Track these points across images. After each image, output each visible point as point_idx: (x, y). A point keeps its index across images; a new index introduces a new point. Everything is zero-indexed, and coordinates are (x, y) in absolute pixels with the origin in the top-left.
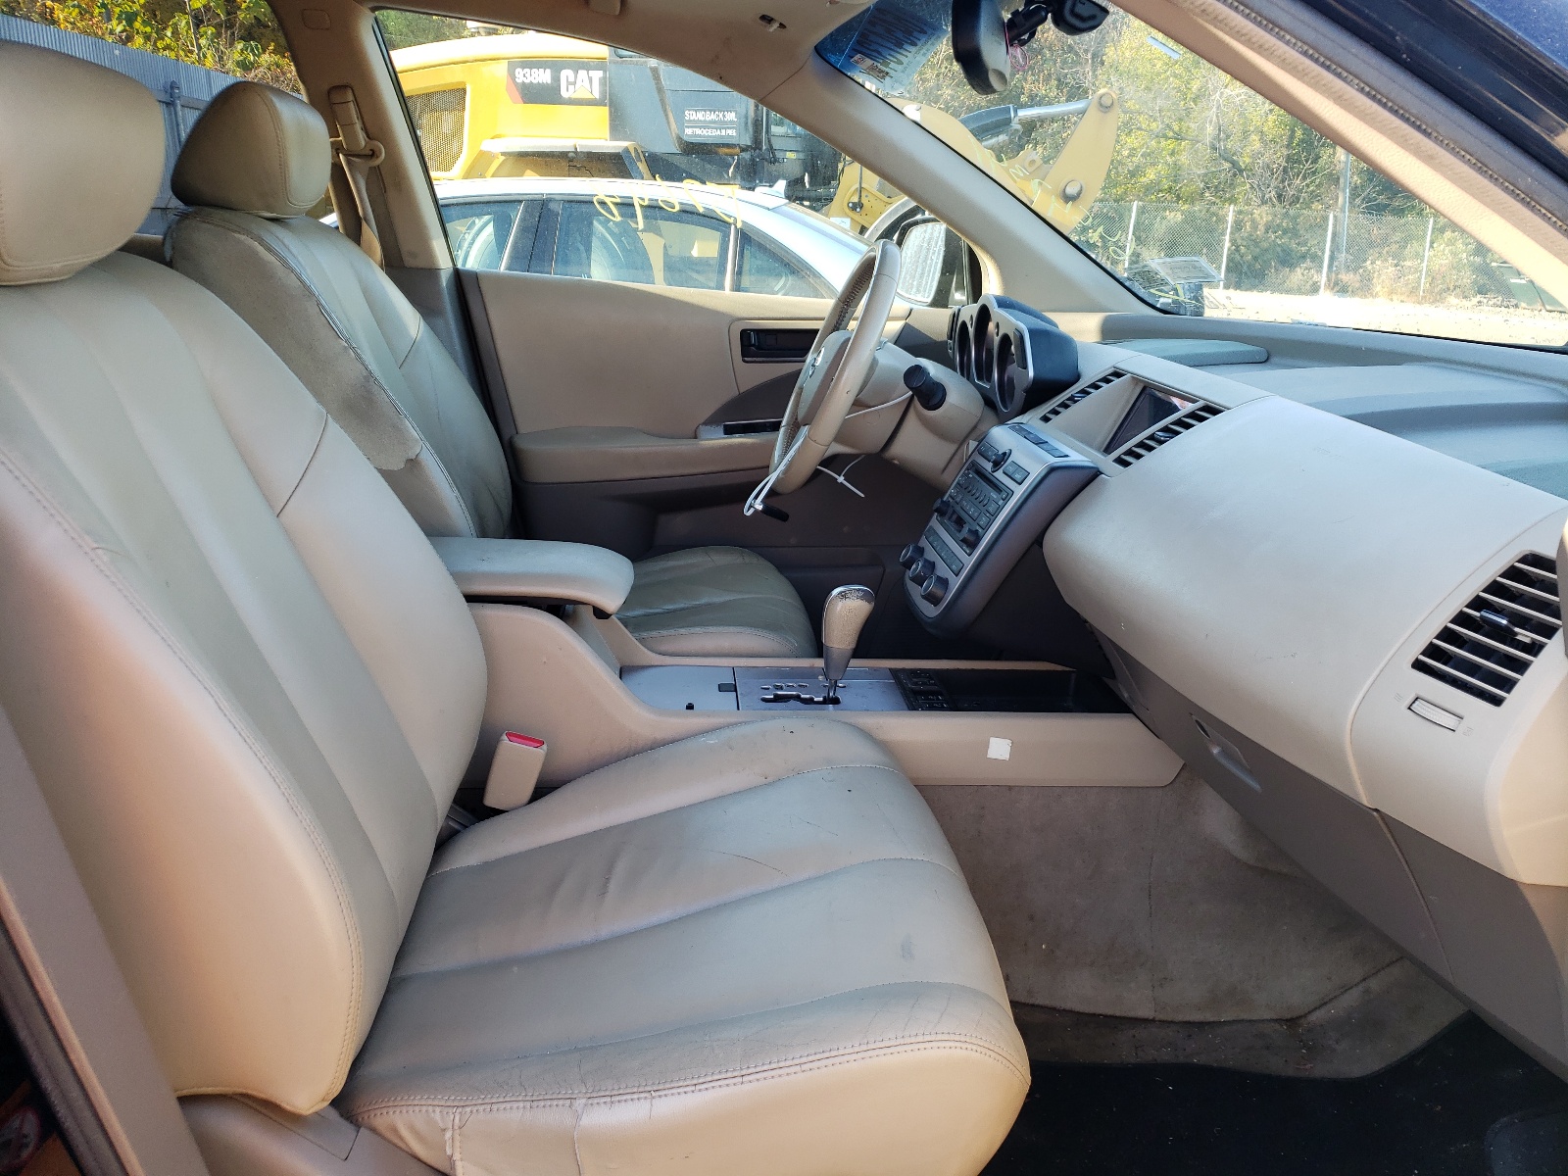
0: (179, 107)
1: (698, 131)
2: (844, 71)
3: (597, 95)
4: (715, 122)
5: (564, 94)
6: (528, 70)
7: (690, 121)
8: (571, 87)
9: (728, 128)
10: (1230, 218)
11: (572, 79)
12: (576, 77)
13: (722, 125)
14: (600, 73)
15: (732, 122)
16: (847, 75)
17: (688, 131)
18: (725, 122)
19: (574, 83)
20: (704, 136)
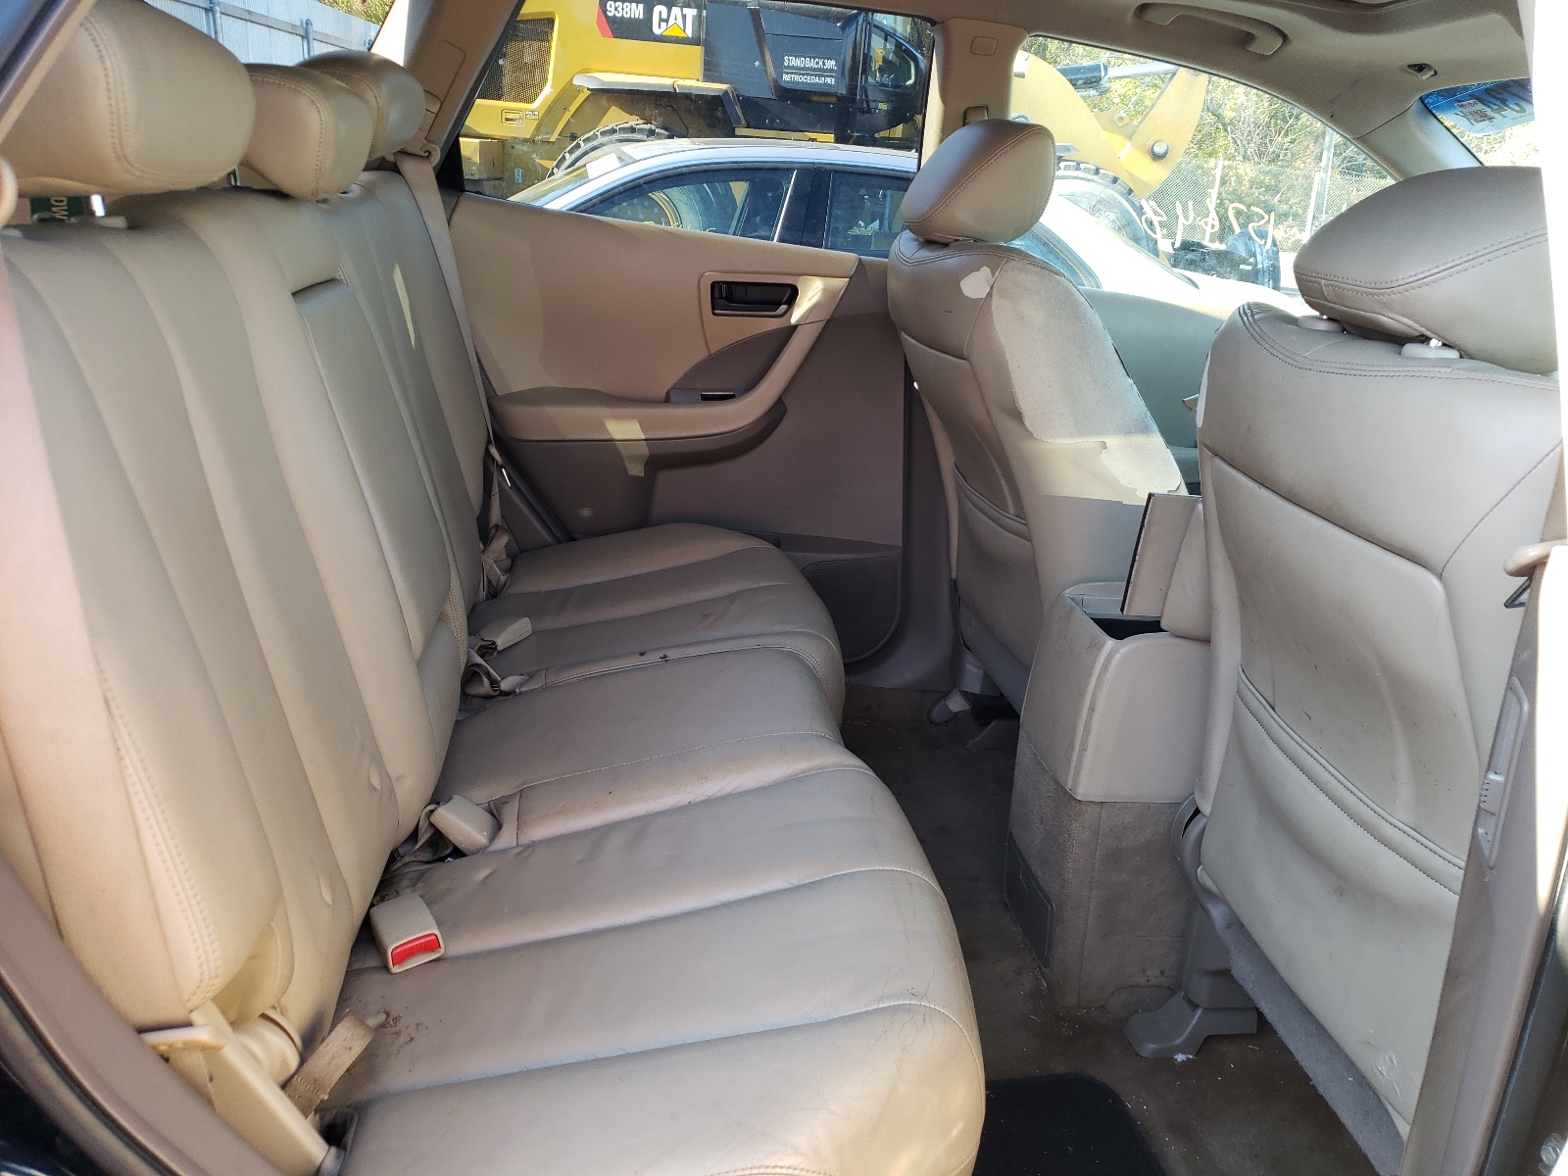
0: (218, 15)
1: (797, 78)
2: (1434, 111)
3: (689, 33)
4: (815, 70)
5: (656, 30)
6: (619, 3)
7: (789, 67)
8: (663, 25)
9: (828, 76)
10: (1218, 173)
11: (664, 16)
12: (669, 15)
13: (822, 72)
14: (694, 12)
15: (831, 70)
16: (1436, 117)
17: (786, 77)
18: (826, 70)
19: (667, 21)
20: (803, 83)
